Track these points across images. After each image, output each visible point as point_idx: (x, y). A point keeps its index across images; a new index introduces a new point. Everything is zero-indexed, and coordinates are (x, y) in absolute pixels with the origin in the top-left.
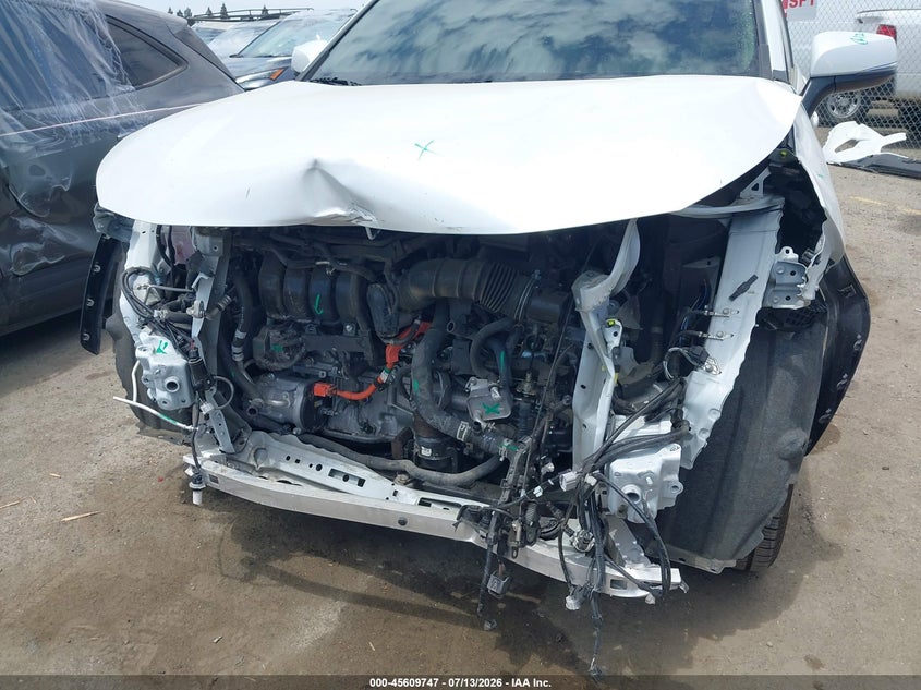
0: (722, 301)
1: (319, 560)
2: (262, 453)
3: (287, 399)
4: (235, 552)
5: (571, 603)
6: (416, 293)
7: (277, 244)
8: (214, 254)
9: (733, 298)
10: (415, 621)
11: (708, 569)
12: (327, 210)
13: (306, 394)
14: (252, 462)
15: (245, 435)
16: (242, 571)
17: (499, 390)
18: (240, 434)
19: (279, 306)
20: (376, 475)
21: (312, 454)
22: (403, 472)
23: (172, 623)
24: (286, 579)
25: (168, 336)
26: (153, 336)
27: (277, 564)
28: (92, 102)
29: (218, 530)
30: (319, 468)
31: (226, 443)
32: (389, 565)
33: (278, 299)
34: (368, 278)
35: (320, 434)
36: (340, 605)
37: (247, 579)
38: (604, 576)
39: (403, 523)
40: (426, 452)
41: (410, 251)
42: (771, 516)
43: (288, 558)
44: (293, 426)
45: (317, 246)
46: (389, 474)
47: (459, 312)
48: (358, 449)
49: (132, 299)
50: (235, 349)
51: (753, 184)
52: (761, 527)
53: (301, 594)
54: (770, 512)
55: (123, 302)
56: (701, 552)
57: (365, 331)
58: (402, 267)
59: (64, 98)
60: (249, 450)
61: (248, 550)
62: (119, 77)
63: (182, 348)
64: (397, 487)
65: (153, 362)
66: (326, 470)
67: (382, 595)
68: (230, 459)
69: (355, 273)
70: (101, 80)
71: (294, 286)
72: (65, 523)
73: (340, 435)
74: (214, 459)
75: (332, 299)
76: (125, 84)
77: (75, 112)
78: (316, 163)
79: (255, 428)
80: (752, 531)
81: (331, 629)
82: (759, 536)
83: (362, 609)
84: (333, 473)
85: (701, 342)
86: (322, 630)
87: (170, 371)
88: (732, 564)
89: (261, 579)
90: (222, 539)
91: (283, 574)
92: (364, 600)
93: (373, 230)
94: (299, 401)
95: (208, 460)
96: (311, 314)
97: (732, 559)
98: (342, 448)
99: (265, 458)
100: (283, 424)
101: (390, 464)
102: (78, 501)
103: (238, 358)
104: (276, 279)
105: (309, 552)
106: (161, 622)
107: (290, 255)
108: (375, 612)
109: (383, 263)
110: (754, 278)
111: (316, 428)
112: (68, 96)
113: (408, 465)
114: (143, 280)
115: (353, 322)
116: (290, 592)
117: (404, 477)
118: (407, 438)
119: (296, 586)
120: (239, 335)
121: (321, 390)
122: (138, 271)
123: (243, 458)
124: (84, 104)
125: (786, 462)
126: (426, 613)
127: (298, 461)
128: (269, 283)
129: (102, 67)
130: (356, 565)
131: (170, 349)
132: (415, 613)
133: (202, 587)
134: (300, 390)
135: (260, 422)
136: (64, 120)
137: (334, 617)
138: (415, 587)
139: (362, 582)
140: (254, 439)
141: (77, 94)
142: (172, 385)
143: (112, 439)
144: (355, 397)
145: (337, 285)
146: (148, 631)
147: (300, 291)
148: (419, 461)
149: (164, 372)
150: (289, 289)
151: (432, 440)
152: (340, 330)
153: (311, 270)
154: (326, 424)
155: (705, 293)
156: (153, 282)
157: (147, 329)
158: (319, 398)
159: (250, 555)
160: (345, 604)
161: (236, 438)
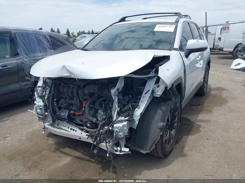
0: (143, 95)
1: (70, 149)
2: (59, 125)
3: (65, 114)
4: (54, 146)
5: (108, 155)
6: (87, 91)
7: (63, 82)
8: (50, 83)
9: (145, 94)
10: (85, 162)
11: (143, 153)
12: (65, 74)
13: (69, 113)
14: (56, 126)
15: (56, 121)
16: (54, 150)
17: (103, 112)
18: (55, 121)
19: (63, 94)
20: (79, 130)
21: (68, 125)
22: (84, 129)
23: (37, 159)
24: (62, 152)
25: (42, 99)
26: (40, 99)
27: (61, 150)
28: (44, 53)
29: (52, 142)
30: (69, 128)
31: (51, 122)
32: (84, 151)
33: (63, 93)
34: (78, 88)
35: (72, 122)
36: (71, 158)
37: (54, 152)
38: (113, 149)
39: (80, 138)
40: (89, 125)
41: (86, 83)
42: (156, 141)
43: (64, 148)
44: (66, 120)
45: (70, 82)
46: (82, 130)
47: (96, 96)
48: (77, 125)
49: (37, 92)
50: (54, 103)
51: (152, 71)
52: (155, 144)
53: (64, 155)
54: (156, 140)
55: (35, 93)
56: (143, 149)
57: (78, 99)
58: (84, 87)
59: (38, 52)
60: (56, 124)
61: (57, 146)
62: (50, 48)
63: (43, 101)
64: (82, 132)
65: (37, 104)
66: (70, 128)
67: (81, 157)
68: (51, 125)
69: (75, 88)
70: (46, 49)
71: (66, 90)
72: (22, 139)
73: (76, 122)
74: (48, 125)
75: (72, 93)
76: (52, 49)
77: (40, 55)
78: (64, 66)
79: (58, 120)
80: (153, 145)
81: (68, 162)
82: (154, 146)
83: (75, 159)
84: (71, 129)
85: (138, 103)
86: (66, 162)
87: (40, 106)
88: (149, 152)
89: (57, 152)
90: (52, 144)
91: (62, 151)
92: (77, 157)
93: (77, 79)
94: (67, 114)
95: (47, 125)
96: (69, 96)
97: (149, 151)
98: (74, 124)
99: (59, 126)
100: (64, 119)
101: (82, 128)
102: (26, 135)
103: (55, 105)
104: (62, 88)
105: (69, 148)
106: (35, 158)
107: (65, 84)
108: (78, 160)
109: (81, 85)
110: (149, 90)
111: (71, 120)
112: (39, 52)
113: (85, 128)
114: (40, 89)
115: (76, 97)
116: (62, 155)
117: (85, 130)
118: (86, 122)
119: (64, 154)
120: (55, 100)
121: (72, 112)
122: (39, 87)
123: (55, 125)
124: (42, 54)
125: (159, 130)
126: (88, 161)
127: (65, 126)
128: (61, 90)
129: (47, 46)
130: (77, 151)
131: (42, 102)
132: (86, 161)
133: (45, 153)
134: (67, 112)
135: (59, 118)
136: (37, 57)
137: (69, 160)
138: (88, 156)
139: (77, 154)
140: (58, 122)
141: (41, 51)
142: (40, 109)
143: (37, 124)
144: (79, 114)
145: (73, 90)
146: (31, 160)
147: (66, 91)
148: (87, 127)
149: (39, 106)
150: (65, 91)
151: (90, 122)
152: (73, 99)
153: (69, 87)
154: (74, 120)
155: (140, 93)
156: (42, 89)
157: (39, 98)
158: (72, 114)
159: (57, 147)
160: (72, 158)
161: (54, 121)
